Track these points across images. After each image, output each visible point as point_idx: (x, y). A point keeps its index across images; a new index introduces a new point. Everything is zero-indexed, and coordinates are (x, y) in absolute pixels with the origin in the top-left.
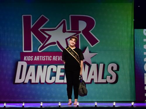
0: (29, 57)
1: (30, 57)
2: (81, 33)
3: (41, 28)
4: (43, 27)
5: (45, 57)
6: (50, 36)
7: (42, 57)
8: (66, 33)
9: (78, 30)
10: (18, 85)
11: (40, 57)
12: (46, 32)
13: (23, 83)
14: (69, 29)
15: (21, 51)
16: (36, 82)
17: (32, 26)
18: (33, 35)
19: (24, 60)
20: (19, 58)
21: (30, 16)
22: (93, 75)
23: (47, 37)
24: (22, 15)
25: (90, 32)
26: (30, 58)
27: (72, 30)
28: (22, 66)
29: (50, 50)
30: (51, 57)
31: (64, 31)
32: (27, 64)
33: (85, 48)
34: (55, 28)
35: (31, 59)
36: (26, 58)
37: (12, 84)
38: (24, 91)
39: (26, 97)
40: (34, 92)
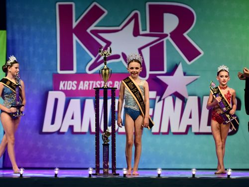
0: (69, 82)
1: (71, 82)
2: (169, 38)
3: (92, 28)
4: (96, 26)
5: (99, 84)
6: (109, 43)
7: (93, 84)
8: (139, 37)
9: (163, 32)
10: (48, 136)
11: (89, 84)
12: (102, 35)
13: (59, 132)
14: (146, 30)
15: (55, 72)
16: (82, 131)
17: (75, 24)
19: (60, 89)
20: (51, 84)
22: (190, 117)
23: (103, 44)
24: (57, 2)
25: (185, 35)
26: (71, 85)
27: (150, 31)
28: (56, 100)
30: (111, 82)
31: (136, 33)
33: (176, 66)
34: (119, 28)
35: (73, 86)
36: (64, 85)
37: (37, 134)
38: (59, 147)
39: (63, 158)
40: (78, 150)
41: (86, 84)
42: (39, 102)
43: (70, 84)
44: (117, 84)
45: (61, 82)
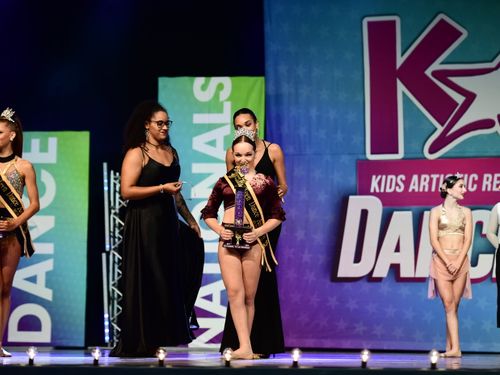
0: (389, 177)
1: (394, 177)
3: (436, 66)
4: (442, 63)
6: (470, 97)
7: (438, 180)
10: (348, 285)
11: (431, 179)
12: (455, 80)
13: (369, 278)
15: (361, 157)
16: (418, 275)
17: (400, 61)
18: (404, 94)
19: (372, 190)
20: (353, 181)
21: (394, 22)
23: (460, 99)
24: (363, 18)
26: (393, 183)
28: (364, 213)
29: (471, 152)
30: (475, 176)
32: (384, 204)
35: (397, 184)
36: (379, 183)
37: (328, 282)
38: (371, 308)
39: (378, 330)
40: (409, 314)
41: (425, 180)
42: (329, 217)
43: (391, 180)
44: (488, 179)
45: (374, 177)
